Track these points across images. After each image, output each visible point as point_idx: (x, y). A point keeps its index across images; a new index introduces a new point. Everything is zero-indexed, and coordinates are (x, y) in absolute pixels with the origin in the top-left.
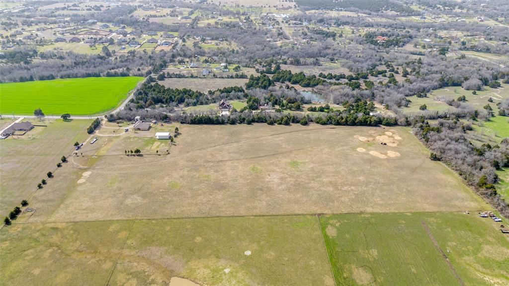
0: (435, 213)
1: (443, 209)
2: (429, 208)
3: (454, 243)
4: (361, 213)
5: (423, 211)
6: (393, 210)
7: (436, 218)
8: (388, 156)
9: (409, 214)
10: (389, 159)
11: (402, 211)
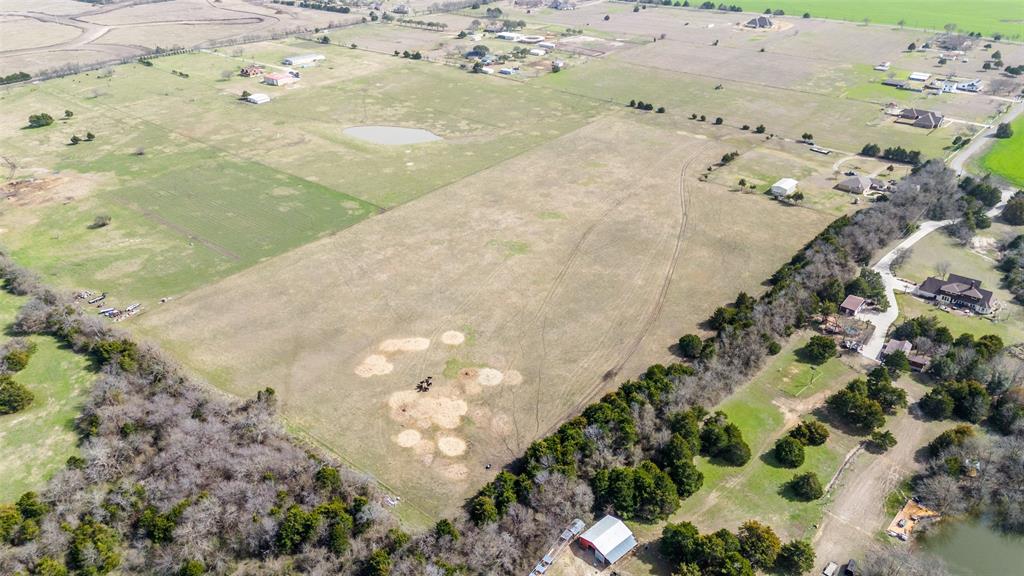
0: (222, 277)
1: (207, 289)
2: (235, 281)
3: (183, 254)
4: (333, 234)
5: (243, 273)
6: (291, 254)
7: (218, 272)
8: (381, 353)
9: (264, 259)
10: (371, 345)
11: (275, 259)
